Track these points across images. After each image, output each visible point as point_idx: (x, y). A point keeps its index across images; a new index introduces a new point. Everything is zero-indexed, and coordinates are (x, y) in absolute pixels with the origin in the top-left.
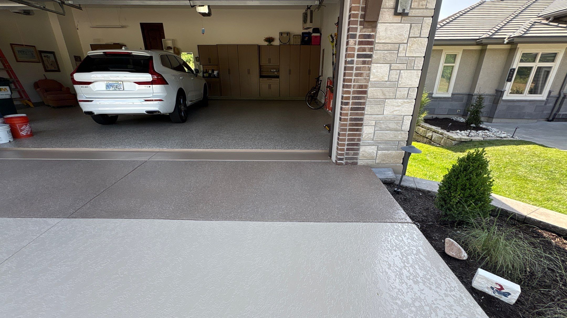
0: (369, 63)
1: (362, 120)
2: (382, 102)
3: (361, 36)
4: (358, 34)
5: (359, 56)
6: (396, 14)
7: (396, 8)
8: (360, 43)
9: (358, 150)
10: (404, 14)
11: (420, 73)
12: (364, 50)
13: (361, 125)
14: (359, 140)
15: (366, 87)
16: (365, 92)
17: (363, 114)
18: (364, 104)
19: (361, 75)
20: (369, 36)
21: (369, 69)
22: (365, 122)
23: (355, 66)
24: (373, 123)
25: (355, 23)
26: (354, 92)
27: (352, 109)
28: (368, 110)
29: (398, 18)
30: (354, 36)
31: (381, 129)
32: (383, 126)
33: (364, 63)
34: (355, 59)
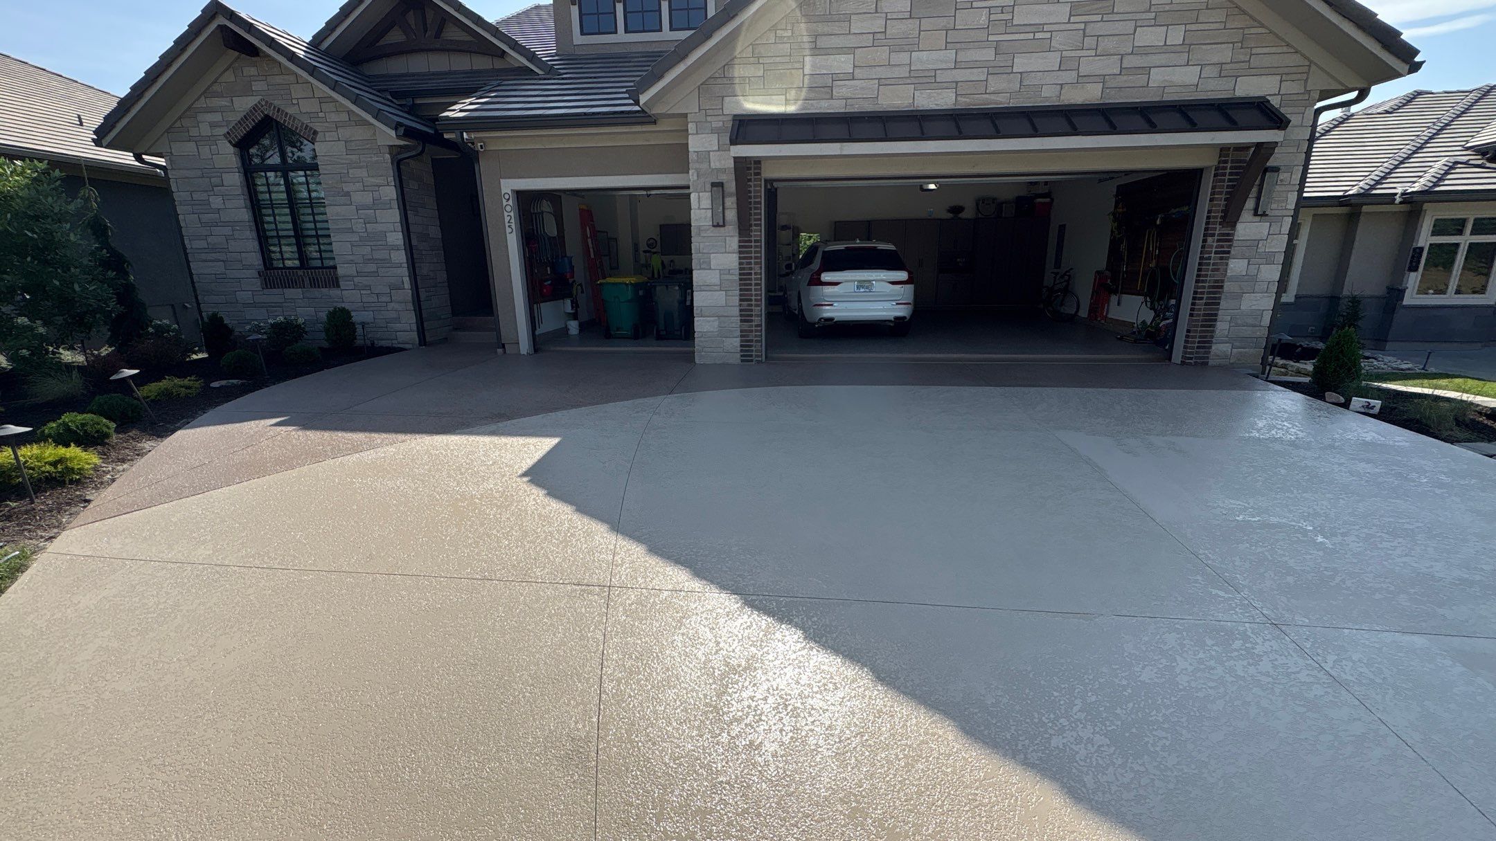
0: (1228, 258)
1: (1216, 315)
2: (1238, 296)
3: (1219, 235)
4: (1217, 232)
5: (1216, 253)
6: (1256, 214)
7: (1256, 210)
8: (1218, 241)
9: (1210, 347)
10: (1264, 215)
11: (1280, 267)
12: (1222, 247)
13: (1216, 320)
14: (1212, 337)
15: (1223, 281)
16: (1222, 287)
17: (1218, 309)
18: (1219, 298)
19: (1218, 270)
20: (1228, 235)
21: (1227, 264)
22: (1219, 318)
23: (1212, 261)
24: (1229, 318)
25: (1215, 223)
26: (1210, 287)
27: (1206, 304)
28: (1223, 304)
29: (1258, 219)
30: (1213, 235)
31: (1237, 325)
32: (1239, 322)
33: (1221, 258)
34: (1213, 255)
